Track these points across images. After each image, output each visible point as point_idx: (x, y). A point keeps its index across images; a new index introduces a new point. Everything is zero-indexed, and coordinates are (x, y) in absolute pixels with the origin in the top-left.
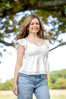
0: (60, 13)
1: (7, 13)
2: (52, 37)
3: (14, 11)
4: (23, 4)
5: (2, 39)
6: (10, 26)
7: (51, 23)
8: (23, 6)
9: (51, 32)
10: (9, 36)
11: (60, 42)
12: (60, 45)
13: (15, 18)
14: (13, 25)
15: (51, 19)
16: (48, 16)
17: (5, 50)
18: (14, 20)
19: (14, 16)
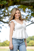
0: (32, 7)
1: (5, 6)
2: (28, 19)
3: (8, 5)
4: (13, 2)
5: (2, 20)
6: (6, 13)
7: (27, 12)
8: (13, 3)
9: (27, 17)
10: (5, 18)
11: (32, 21)
12: (32, 23)
13: (9, 9)
14: (8, 13)
15: (27, 10)
16: (26, 8)
17: (3, 25)
18: (8, 10)
19: (8, 8)
